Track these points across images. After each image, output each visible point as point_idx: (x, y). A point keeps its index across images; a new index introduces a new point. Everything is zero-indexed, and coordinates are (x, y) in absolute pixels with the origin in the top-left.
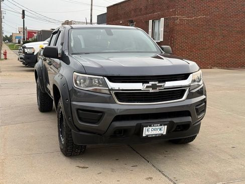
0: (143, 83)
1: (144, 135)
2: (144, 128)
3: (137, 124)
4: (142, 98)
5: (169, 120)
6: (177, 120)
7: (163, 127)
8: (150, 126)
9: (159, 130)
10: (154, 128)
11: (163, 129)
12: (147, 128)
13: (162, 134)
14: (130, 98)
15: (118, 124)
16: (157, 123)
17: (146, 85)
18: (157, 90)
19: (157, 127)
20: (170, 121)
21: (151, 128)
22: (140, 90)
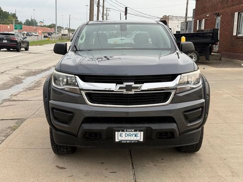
0: (117, 83)
1: (117, 140)
2: (116, 133)
3: (108, 128)
4: (116, 100)
5: (147, 125)
6: (155, 126)
7: (139, 133)
8: (123, 131)
9: (134, 136)
10: (128, 133)
11: (139, 135)
12: (119, 133)
13: (138, 141)
14: (104, 99)
15: (87, 127)
16: (131, 128)
17: (119, 86)
18: (133, 92)
19: (131, 133)
20: (147, 128)
21: (124, 133)
22: (113, 91)
